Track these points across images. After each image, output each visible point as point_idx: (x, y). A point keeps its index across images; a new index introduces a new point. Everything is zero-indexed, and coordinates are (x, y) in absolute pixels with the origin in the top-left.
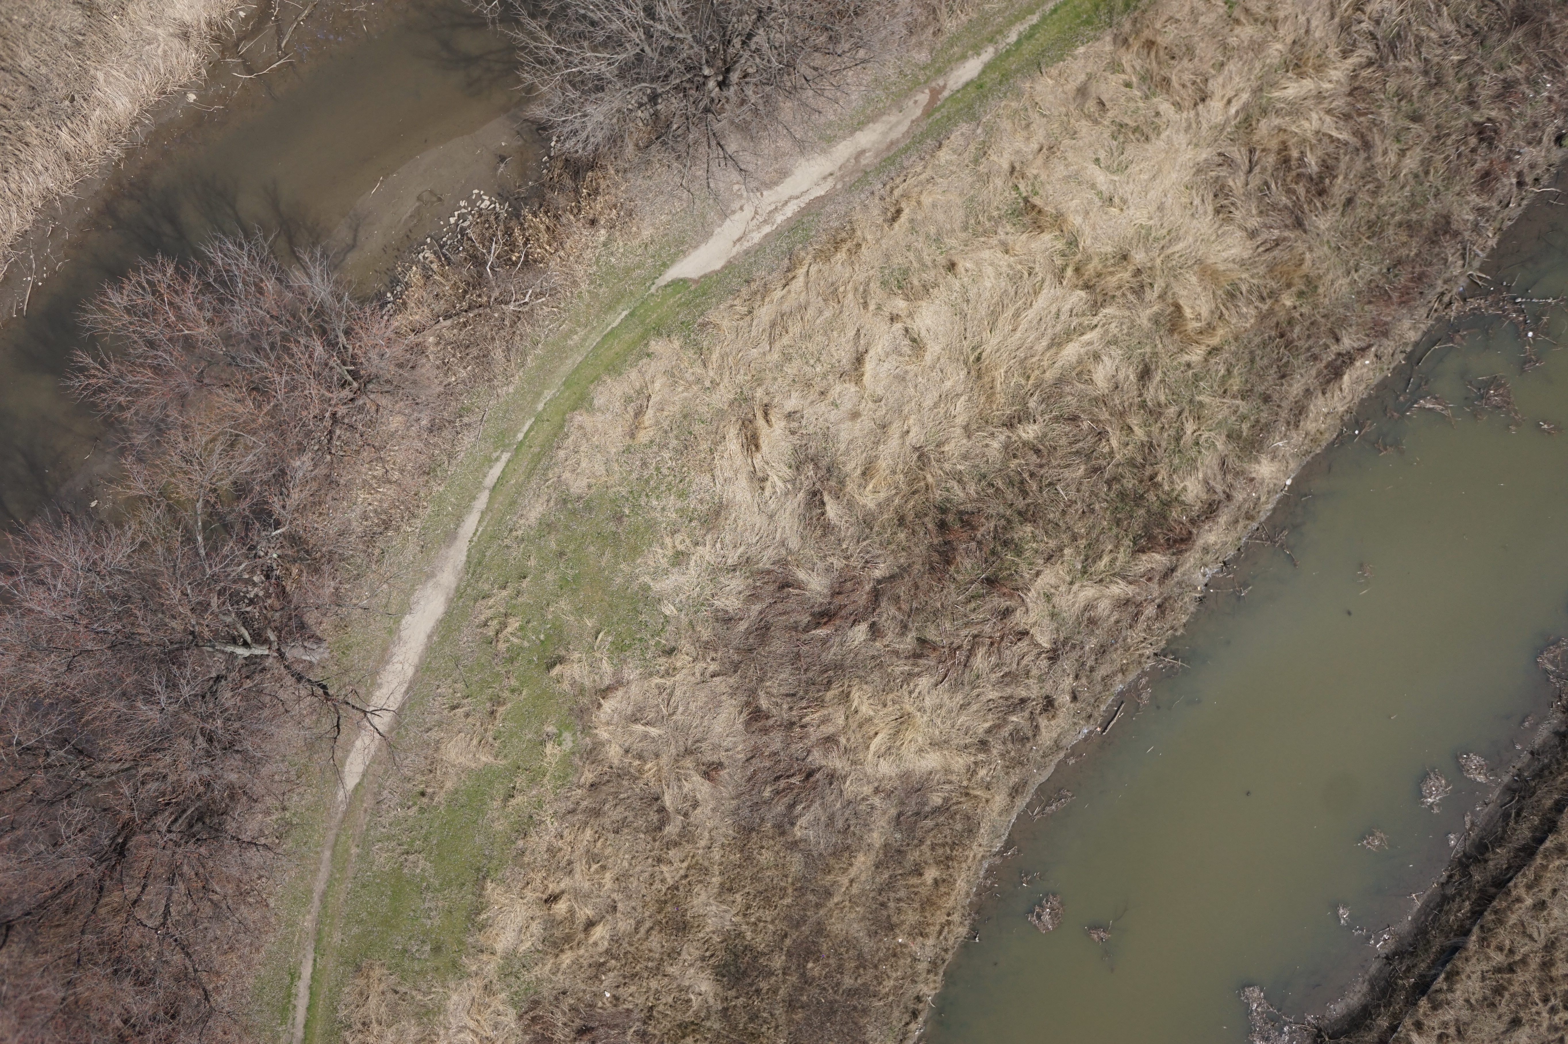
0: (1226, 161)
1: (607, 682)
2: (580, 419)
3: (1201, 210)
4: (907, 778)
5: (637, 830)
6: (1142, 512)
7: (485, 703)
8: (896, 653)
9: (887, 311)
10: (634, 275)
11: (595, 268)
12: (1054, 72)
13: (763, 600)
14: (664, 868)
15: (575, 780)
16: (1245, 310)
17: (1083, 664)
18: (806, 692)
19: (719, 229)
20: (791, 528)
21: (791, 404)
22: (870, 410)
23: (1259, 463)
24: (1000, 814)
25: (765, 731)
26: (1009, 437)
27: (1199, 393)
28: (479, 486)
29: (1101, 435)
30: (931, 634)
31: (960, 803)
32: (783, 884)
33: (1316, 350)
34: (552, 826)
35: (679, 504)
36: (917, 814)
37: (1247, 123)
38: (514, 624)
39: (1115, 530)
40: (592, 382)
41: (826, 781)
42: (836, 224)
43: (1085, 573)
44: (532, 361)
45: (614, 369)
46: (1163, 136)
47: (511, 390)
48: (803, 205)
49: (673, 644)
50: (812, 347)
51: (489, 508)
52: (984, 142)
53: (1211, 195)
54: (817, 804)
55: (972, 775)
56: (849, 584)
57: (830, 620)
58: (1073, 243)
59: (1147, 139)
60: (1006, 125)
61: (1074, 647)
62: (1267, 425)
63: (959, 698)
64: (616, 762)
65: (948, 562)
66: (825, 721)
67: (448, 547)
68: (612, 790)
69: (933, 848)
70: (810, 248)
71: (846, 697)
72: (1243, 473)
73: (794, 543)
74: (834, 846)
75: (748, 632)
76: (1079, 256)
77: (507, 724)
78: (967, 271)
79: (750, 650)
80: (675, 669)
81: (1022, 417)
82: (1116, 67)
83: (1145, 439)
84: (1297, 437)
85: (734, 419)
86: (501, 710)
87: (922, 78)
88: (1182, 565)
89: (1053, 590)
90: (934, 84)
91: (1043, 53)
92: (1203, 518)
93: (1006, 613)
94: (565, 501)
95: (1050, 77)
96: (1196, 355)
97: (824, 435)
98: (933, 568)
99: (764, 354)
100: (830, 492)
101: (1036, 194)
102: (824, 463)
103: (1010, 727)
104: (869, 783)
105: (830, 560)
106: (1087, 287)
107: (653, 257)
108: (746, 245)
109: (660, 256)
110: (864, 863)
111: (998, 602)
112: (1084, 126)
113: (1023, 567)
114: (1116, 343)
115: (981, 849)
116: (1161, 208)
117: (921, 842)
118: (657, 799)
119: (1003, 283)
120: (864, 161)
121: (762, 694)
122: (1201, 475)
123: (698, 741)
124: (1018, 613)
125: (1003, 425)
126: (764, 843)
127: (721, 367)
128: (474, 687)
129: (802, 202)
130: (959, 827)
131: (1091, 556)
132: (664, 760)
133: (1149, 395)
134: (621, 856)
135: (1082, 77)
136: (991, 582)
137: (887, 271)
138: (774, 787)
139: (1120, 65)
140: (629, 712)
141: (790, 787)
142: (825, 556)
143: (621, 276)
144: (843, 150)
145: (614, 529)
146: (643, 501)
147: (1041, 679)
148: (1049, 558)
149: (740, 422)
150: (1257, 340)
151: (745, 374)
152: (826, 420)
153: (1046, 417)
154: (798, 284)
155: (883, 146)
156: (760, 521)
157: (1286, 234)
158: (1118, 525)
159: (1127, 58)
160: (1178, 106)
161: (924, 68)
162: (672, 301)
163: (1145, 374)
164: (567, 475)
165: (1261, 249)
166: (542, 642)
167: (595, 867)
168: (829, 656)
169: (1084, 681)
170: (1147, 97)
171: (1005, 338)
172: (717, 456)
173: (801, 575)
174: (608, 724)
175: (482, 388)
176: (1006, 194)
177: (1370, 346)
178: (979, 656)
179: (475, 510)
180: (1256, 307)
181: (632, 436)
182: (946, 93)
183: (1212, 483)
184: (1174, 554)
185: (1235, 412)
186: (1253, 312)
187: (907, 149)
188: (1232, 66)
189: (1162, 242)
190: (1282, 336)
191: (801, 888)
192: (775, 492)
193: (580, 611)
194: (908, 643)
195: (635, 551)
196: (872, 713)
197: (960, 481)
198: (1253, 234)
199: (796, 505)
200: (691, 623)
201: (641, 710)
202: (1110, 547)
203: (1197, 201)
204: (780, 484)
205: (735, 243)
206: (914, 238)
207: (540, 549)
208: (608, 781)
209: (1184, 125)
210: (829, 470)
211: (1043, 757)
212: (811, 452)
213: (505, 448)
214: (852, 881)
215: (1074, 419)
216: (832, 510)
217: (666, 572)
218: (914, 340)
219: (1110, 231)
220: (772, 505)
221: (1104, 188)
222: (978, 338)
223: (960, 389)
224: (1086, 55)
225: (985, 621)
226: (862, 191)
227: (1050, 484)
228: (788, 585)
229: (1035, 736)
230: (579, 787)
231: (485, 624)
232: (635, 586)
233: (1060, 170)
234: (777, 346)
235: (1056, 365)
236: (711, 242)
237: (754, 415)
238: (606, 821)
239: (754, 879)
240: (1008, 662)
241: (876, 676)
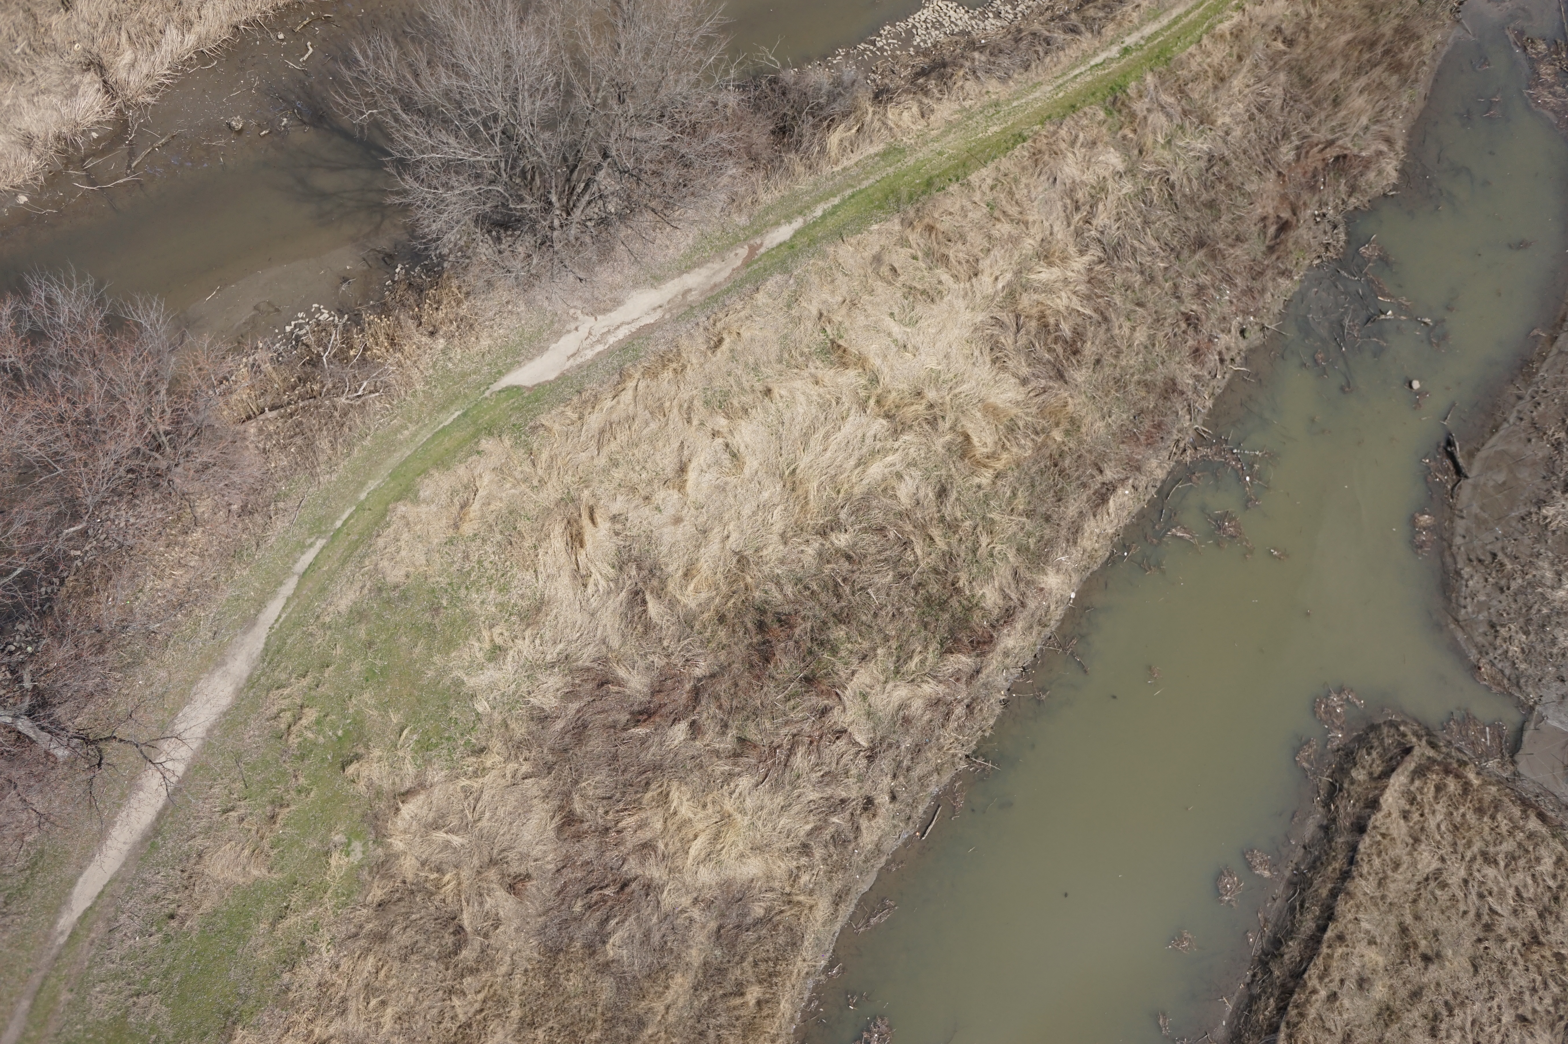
0: (998, 322)
1: (408, 785)
2: (404, 509)
3: (980, 360)
4: (728, 887)
5: (427, 957)
6: (947, 616)
7: (265, 806)
8: (717, 753)
9: (709, 426)
10: (470, 379)
11: (431, 371)
12: (853, 241)
13: (582, 698)
14: (456, 1001)
15: (361, 899)
16: (1023, 442)
17: (901, 762)
18: (624, 794)
19: (553, 346)
20: (612, 626)
21: (616, 507)
22: (692, 516)
23: (1046, 574)
24: (824, 925)
25: (578, 837)
26: (823, 545)
27: (990, 512)
28: (287, 571)
29: (907, 544)
30: (751, 733)
31: (782, 912)
32: (591, 1015)
33: (1085, 479)
34: (327, 954)
35: (500, 599)
36: (738, 926)
37: (1012, 295)
38: (311, 715)
39: (923, 633)
40: (419, 475)
41: (643, 892)
42: (664, 348)
43: (898, 673)
44: (359, 452)
45: (443, 463)
46: (946, 299)
47: (334, 477)
48: (633, 330)
49: (484, 744)
50: (639, 455)
51: (296, 594)
52: (795, 291)
53: (988, 349)
54: (632, 919)
55: (794, 881)
56: (669, 682)
57: (650, 717)
58: (874, 380)
59: (932, 300)
60: (814, 279)
61: (890, 746)
62: (1049, 541)
63: (780, 800)
64: (410, 877)
65: (767, 660)
66: (642, 825)
67: (245, 633)
68: (403, 910)
69: (755, 964)
70: (639, 366)
71: (664, 798)
72: (1033, 582)
73: (615, 642)
74: (649, 967)
75: (564, 732)
76: (879, 391)
77: (288, 830)
78: (781, 397)
79: (566, 750)
80: (484, 769)
81: (836, 525)
82: (904, 242)
83: (945, 548)
84: (1076, 553)
85: (559, 518)
86: (284, 813)
87: (742, 236)
88: (986, 667)
89: (868, 690)
90: (752, 242)
91: (844, 227)
92: (1002, 622)
93: (824, 712)
94: (380, 590)
95: (851, 245)
96: (985, 478)
97: (648, 537)
98: (752, 666)
99: (593, 458)
100: (652, 592)
101: (841, 337)
102: (647, 564)
103: (831, 829)
104: (688, 892)
105: (651, 658)
106: (888, 416)
107: (490, 365)
108: (579, 360)
109: (496, 364)
110: (681, 985)
111: (816, 701)
112: (880, 286)
113: (839, 666)
114: (915, 465)
115: (805, 965)
116: (947, 356)
117: (743, 959)
118: (454, 919)
119: (814, 410)
120: (690, 298)
121: (576, 797)
122: (997, 584)
123: (504, 850)
124: (836, 711)
125: (817, 533)
126: (572, 966)
127: (550, 467)
128: (254, 788)
129: (634, 327)
130: (781, 940)
131: (903, 656)
132: (465, 873)
133: (947, 511)
134: (406, 989)
135: (877, 248)
136: (809, 681)
137: (709, 393)
138: (585, 901)
139: (907, 241)
140: (430, 820)
141: (604, 900)
142: (646, 655)
143: (457, 379)
144: (671, 289)
145: (429, 620)
146: (463, 592)
147: (861, 778)
148: (864, 658)
149: (565, 521)
150: (1034, 469)
151: (573, 475)
152: (650, 523)
153: (857, 527)
154: (627, 396)
155: (708, 287)
156: (580, 618)
157: (1051, 384)
158: (926, 628)
159: (913, 237)
160: (955, 277)
161: (744, 229)
162: (505, 405)
163: (942, 493)
164: (385, 564)
165: (1032, 394)
166: (339, 738)
167: (373, 1002)
168: (648, 757)
169: (901, 779)
170: (930, 269)
171: (817, 457)
172: (541, 551)
173: (621, 672)
174: (405, 832)
175: (302, 476)
176: (816, 335)
177: (1127, 478)
178: (799, 755)
179: (280, 596)
180: (1033, 440)
181: (456, 527)
182: (762, 250)
183: (1007, 591)
184: (978, 656)
185: (1022, 529)
186: (1030, 444)
187: (728, 291)
188: (997, 252)
189: (950, 384)
190: (1056, 465)
191: (613, 1018)
192: (598, 590)
193: (384, 706)
194: (728, 743)
195: (450, 644)
196: (692, 816)
197: (778, 584)
198: (1024, 382)
199: (618, 604)
200: (504, 721)
201: (443, 816)
202: (919, 649)
203: (977, 353)
204: (602, 583)
205: (569, 358)
206: (734, 365)
207: (348, 638)
208: (400, 900)
209: (962, 293)
210: (651, 571)
211: (864, 862)
212: (635, 553)
213: (320, 534)
214: (668, 1008)
215: (881, 530)
216: (654, 608)
217: (482, 667)
218: (734, 455)
219: (906, 372)
220: (594, 603)
221: (899, 337)
222: (792, 456)
223: (776, 500)
224: (880, 233)
225: (804, 719)
226: (688, 321)
227: (862, 589)
228: (607, 682)
229: (856, 838)
230: (364, 906)
231: (277, 717)
232: (447, 681)
233: (861, 320)
234: (605, 451)
235: (864, 482)
236: (546, 356)
237: (580, 515)
238: (392, 947)
239: (560, 1010)
240: (828, 761)
241: (695, 777)
